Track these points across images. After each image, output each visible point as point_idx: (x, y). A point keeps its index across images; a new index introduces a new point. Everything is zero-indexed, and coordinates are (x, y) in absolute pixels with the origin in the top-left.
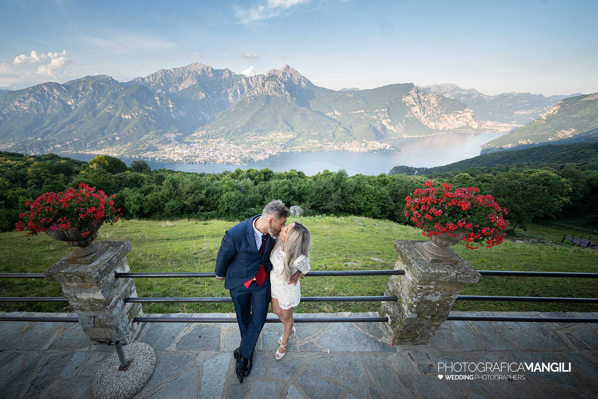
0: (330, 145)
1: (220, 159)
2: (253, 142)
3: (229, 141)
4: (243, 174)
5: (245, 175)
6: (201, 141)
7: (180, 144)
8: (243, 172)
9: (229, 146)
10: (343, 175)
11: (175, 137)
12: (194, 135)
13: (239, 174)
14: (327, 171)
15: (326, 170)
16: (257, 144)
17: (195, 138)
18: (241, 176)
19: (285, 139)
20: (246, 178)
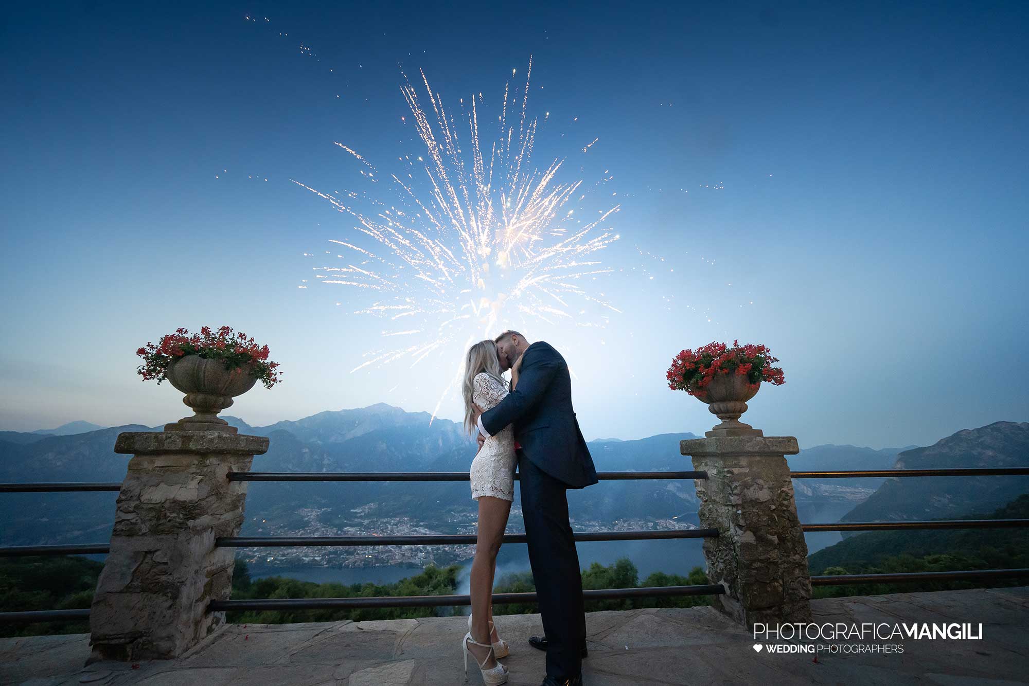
0: (594, 526)
1: (397, 557)
2: (460, 522)
3: (416, 522)
4: (438, 578)
5: (442, 578)
6: (366, 522)
7: (325, 527)
8: (440, 574)
9: (416, 530)
10: (627, 570)
11: (318, 515)
12: (355, 511)
13: (431, 577)
14: (598, 566)
15: (596, 564)
16: (468, 526)
17: (355, 515)
18: (435, 581)
19: (516, 517)
20: (445, 586)
